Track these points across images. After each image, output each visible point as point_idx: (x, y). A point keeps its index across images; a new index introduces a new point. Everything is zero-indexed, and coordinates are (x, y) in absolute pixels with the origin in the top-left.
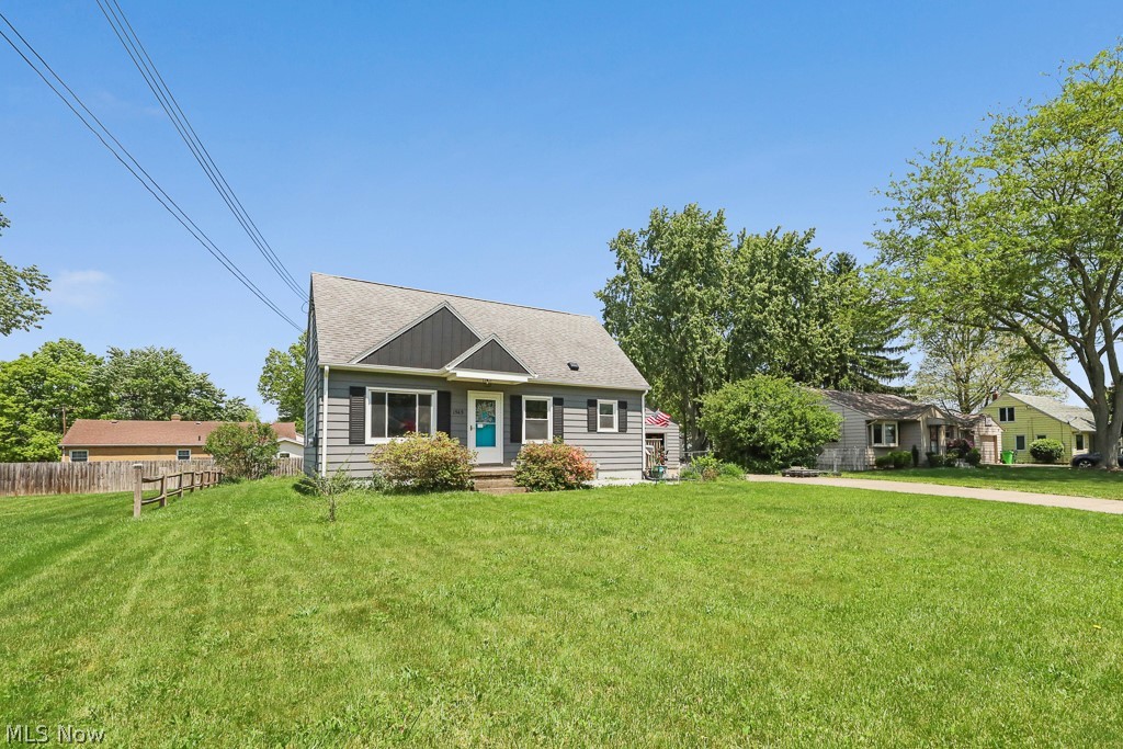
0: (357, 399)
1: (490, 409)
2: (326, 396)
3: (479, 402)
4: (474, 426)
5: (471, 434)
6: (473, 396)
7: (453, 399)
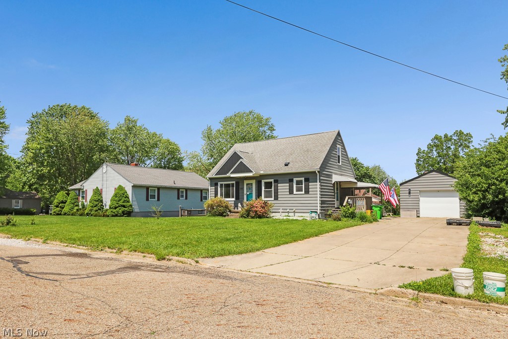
1: (251, 187)
3: (247, 184)
4: (246, 194)
5: (245, 197)
6: (246, 182)
7: (240, 184)
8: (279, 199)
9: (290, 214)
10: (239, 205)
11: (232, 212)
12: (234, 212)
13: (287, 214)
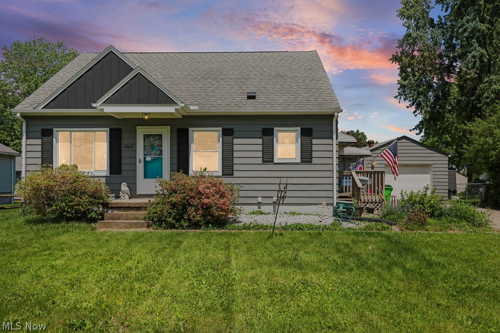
0: (46, 139)
1: (157, 142)
2: (24, 137)
3: (146, 137)
4: (142, 159)
5: (140, 168)
6: (141, 131)
7: (124, 135)
8: (236, 174)
9: (264, 209)
10: (124, 187)
11: (112, 208)
12: (119, 208)
13: (256, 208)
